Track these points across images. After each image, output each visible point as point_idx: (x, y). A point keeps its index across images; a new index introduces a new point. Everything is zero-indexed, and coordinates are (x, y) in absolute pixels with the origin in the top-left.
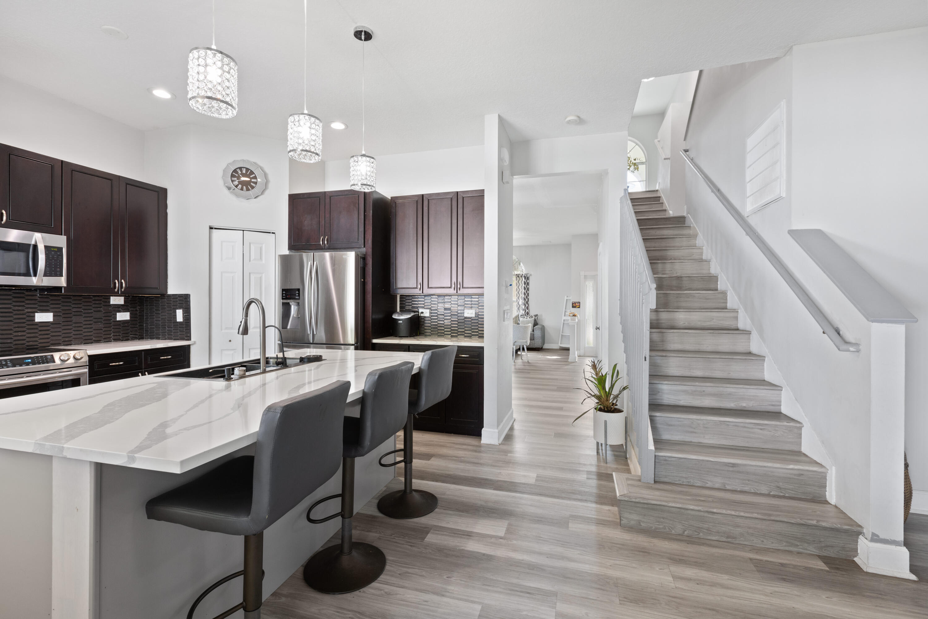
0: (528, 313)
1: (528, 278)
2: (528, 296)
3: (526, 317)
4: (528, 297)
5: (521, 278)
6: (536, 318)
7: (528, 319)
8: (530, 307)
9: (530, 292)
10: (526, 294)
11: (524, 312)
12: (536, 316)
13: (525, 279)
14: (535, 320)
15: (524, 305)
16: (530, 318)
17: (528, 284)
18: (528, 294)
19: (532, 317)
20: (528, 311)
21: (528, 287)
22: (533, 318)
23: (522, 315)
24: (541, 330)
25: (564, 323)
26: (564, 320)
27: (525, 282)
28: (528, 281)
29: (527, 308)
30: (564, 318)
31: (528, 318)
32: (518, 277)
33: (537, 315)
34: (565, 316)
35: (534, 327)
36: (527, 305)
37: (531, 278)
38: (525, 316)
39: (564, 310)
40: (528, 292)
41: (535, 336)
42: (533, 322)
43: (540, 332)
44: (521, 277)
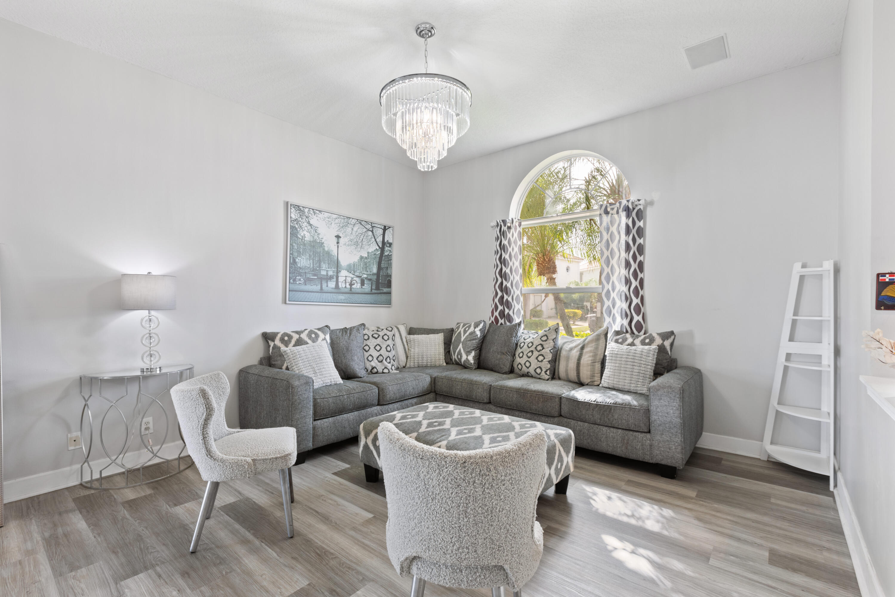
0: (639, 328)
1: (640, 215)
2: (642, 270)
3: (630, 340)
4: (640, 275)
5: (616, 216)
6: (667, 344)
7: (639, 347)
8: (649, 308)
9: (648, 259)
10: (634, 266)
11: (626, 322)
12: (665, 336)
13: (628, 216)
14: (661, 349)
15: (627, 298)
16: (643, 343)
17: (640, 232)
18: (641, 266)
19: (652, 340)
20: (640, 318)
21: (639, 241)
22: (654, 347)
23: (617, 333)
24: (682, 399)
25: (786, 368)
26: (788, 357)
27: (627, 226)
28: (641, 224)
29: (638, 310)
30: (786, 347)
31: (637, 341)
32: (607, 213)
33: (672, 333)
34: (791, 339)
35: (657, 374)
36: (635, 301)
37: (650, 213)
38: (628, 335)
39: (789, 316)
40: (639, 258)
41: (653, 417)
42: (651, 361)
43: (676, 403)
44: (618, 212)
